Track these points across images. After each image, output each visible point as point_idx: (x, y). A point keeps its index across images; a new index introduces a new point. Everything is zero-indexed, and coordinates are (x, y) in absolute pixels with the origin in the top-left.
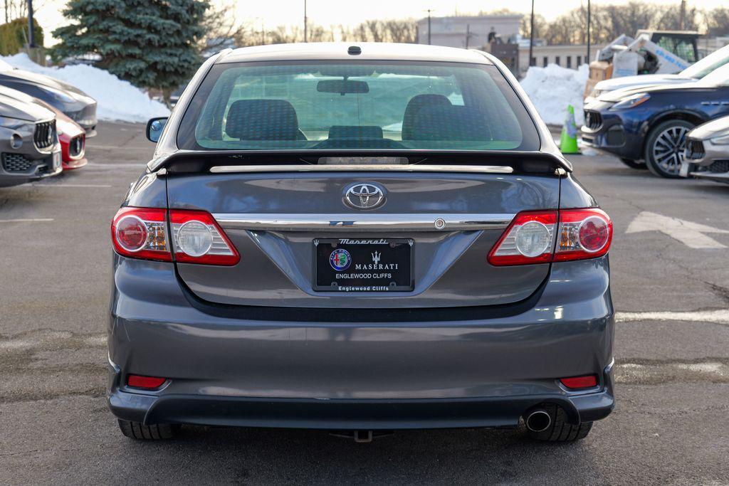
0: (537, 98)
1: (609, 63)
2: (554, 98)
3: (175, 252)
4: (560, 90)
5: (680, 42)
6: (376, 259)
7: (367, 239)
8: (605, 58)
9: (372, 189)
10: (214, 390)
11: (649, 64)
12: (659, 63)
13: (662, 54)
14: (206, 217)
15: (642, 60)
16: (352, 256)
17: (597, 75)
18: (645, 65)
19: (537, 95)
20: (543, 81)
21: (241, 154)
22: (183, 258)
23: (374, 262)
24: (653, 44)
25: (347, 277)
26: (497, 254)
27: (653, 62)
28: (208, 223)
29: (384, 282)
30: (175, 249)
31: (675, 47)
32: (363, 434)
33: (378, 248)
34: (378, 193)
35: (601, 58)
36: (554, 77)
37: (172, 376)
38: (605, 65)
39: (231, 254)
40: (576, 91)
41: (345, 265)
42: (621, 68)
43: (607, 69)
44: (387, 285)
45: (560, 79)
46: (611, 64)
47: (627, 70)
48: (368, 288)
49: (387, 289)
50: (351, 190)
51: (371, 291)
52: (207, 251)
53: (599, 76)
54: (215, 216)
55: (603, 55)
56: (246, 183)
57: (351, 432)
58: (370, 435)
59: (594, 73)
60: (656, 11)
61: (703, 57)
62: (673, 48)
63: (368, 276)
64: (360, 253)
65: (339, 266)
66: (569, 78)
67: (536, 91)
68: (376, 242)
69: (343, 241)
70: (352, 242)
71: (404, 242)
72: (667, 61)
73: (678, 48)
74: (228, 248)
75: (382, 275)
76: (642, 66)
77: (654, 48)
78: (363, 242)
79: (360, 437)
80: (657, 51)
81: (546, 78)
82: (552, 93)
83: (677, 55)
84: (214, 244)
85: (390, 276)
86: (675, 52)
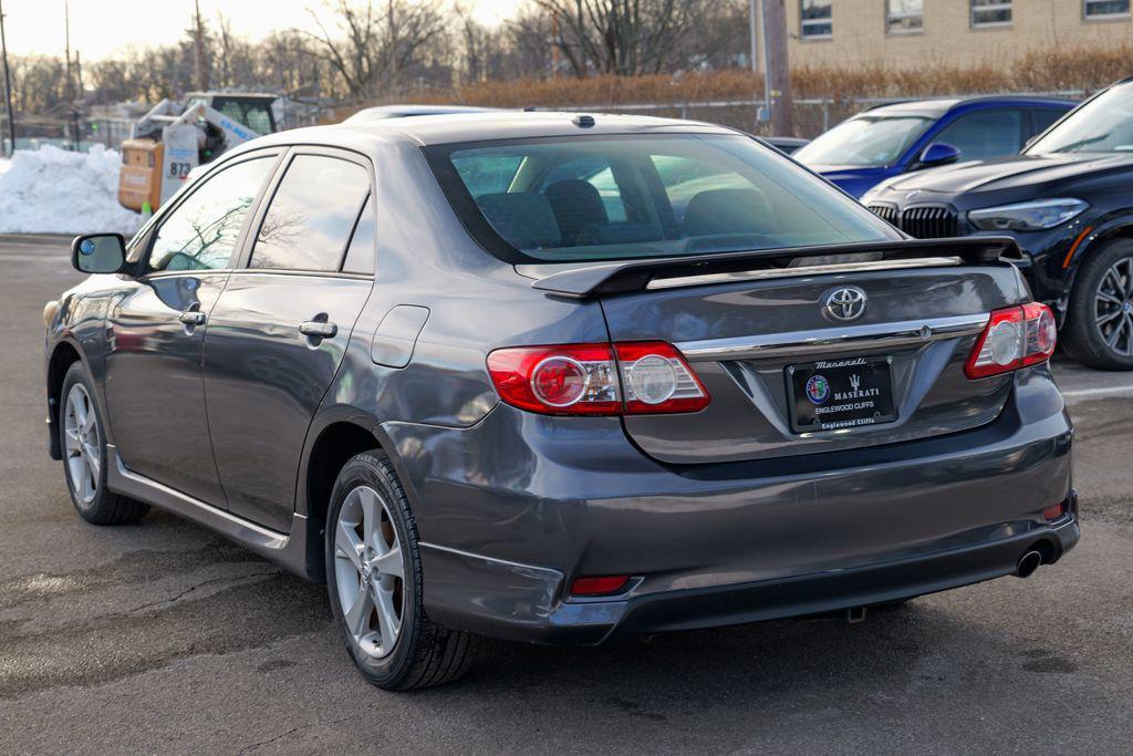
0: (36, 197)
1: (156, 141)
2: (64, 195)
3: (627, 401)
4: (71, 183)
5: (251, 108)
6: (855, 384)
8: (143, 133)
9: (854, 295)
10: (681, 583)
11: (212, 141)
12: (226, 139)
13: (229, 126)
14: (667, 349)
15: (203, 136)
17: (138, 159)
18: (207, 141)
19: (35, 192)
20: (41, 171)
21: (707, 261)
22: (639, 408)
24: (214, 112)
25: (828, 411)
26: (978, 364)
27: (218, 139)
28: (668, 355)
29: (868, 413)
30: (626, 396)
31: (245, 115)
32: (856, 611)
34: (861, 300)
35: (138, 135)
36: (57, 164)
37: (643, 569)
38: (150, 145)
39: (701, 394)
40: (93, 183)
41: (824, 395)
42: (176, 147)
43: (156, 149)
44: (871, 416)
45: (66, 166)
46: (160, 143)
47: (185, 151)
48: (854, 423)
49: (873, 421)
50: (832, 297)
52: (669, 395)
53: (142, 161)
54: (679, 346)
55: (140, 129)
56: (707, 299)
57: (841, 613)
58: (864, 610)
59: (133, 156)
60: (18, 65)
61: (283, 130)
62: (241, 118)
63: (849, 407)
64: (838, 379)
65: (818, 397)
66: (79, 165)
67: (32, 186)
68: (854, 363)
69: (821, 365)
70: (829, 366)
71: (880, 359)
72: (236, 135)
73: (249, 116)
74: (696, 387)
76: (203, 143)
77: (218, 118)
78: (841, 364)
79: (853, 617)
80: (223, 123)
81: (45, 166)
82: (60, 188)
83: (248, 126)
84: (679, 385)
85: (871, 404)
86: (245, 122)
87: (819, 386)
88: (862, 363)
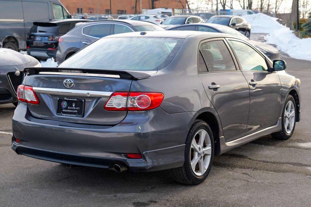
7: (71, 98)
16: (67, 104)
23: (73, 107)
33: (75, 101)
51: (71, 116)
63: (71, 111)
68: (74, 100)
69: (65, 99)
75: (75, 111)
85: (77, 111)
87: (65, 104)
88: (76, 100)
